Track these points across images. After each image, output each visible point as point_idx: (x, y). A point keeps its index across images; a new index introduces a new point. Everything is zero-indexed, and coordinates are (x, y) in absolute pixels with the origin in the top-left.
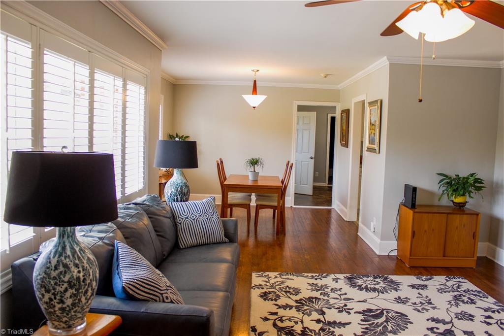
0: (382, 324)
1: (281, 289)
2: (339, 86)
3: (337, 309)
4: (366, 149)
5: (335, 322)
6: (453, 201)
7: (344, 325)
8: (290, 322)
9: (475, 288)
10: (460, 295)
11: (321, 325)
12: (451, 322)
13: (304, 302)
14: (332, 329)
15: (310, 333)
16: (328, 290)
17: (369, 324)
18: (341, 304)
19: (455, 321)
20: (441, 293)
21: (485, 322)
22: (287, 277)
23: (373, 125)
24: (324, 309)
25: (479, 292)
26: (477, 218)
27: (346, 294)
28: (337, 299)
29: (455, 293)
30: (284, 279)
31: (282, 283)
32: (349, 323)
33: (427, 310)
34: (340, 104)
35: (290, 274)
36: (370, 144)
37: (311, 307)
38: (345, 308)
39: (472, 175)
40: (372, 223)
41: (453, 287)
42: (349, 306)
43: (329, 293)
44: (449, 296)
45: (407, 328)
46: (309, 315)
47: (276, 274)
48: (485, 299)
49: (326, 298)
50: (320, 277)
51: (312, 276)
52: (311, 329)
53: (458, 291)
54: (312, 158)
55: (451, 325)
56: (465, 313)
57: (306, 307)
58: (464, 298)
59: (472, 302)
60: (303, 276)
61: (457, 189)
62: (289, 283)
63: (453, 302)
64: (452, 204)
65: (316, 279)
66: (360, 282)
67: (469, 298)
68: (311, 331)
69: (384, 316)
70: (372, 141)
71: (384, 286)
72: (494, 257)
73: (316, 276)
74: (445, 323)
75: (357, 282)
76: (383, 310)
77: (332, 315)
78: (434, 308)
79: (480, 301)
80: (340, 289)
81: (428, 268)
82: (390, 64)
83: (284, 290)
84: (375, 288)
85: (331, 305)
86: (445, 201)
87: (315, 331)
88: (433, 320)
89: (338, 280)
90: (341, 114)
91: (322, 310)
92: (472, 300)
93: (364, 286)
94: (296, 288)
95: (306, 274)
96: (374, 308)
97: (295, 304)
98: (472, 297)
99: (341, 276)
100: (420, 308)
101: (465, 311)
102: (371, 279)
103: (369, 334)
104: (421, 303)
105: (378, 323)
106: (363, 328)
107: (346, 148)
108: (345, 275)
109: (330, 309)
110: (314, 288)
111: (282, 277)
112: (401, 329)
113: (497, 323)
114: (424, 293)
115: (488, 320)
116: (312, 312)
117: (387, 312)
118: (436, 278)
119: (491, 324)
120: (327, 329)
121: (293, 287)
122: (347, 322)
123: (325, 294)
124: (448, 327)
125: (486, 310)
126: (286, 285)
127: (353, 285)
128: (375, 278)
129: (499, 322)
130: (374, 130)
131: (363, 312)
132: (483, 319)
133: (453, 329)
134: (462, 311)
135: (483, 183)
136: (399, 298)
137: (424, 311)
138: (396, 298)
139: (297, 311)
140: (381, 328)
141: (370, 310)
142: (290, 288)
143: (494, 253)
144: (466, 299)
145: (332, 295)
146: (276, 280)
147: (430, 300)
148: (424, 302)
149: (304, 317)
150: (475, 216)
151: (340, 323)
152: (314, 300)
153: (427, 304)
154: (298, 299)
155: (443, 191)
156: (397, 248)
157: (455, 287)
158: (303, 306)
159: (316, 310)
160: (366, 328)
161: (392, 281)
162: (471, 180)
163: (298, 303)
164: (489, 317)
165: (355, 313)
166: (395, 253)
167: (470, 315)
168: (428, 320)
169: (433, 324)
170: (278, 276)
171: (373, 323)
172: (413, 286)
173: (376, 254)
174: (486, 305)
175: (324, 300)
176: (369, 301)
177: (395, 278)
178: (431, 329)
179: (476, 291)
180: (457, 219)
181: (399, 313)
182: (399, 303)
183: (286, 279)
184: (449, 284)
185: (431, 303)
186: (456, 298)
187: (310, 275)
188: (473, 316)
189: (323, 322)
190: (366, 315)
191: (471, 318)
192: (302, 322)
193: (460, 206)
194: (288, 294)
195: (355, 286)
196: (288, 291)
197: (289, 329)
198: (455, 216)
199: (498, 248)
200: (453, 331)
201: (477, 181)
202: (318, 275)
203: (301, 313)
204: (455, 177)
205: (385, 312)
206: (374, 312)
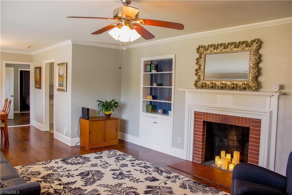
0: (91, 178)
1: (28, 174)
2: (32, 53)
3: (66, 176)
4: (57, 89)
5: (69, 183)
6: (105, 114)
7: (74, 182)
8: (45, 189)
9: (122, 153)
10: (118, 157)
11: (62, 186)
12: (120, 169)
13: (46, 177)
14: (69, 186)
15: (60, 191)
16: (56, 168)
17: (86, 179)
18: (67, 173)
19: (121, 168)
20: (110, 158)
21: (132, 166)
22: (28, 167)
23: (61, 76)
24: (59, 178)
25: (124, 154)
26: (117, 121)
27: (66, 168)
28: (63, 171)
29: (116, 157)
30: (26, 168)
31: (27, 170)
32: (76, 181)
33: (108, 167)
34: (33, 63)
35: (29, 165)
36: (59, 86)
37: (51, 179)
38: (70, 175)
39: (113, 100)
40: (64, 130)
41: (113, 155)
42: (71, 173)
43: (57, 170)
44: (114, 159)
45: (103, 176)
46: (53, 183)
47: (20, 166)
48: (128, 157)
49: (57, 172)
50: (47, 163)
51: (42, 163)
52: (58, 189)
53: (116, 156)
54: (12, 96)
55: (120, 170)
56: (123, 164)
57: (49, 180)
58: (120, 158)
59: (124, 159)
60: (37, 164)
61: (108, 107)
62: (30, 170)
63: (116, 161)
64: (104, 115)
65: (46, 164)
66: (70, 161)
67: (122, 158)
68: (59, 190)
69: (91, 174)
70: (61, 85)
71: (82, 160)
72: (124, 138)
73: (44, 163)
74: (118, 170)
75: (68, 162)
76: (88, 171)
77: (65, 180)
78: (110, 165)
79: (127, 158)
80: (62, 167)
81: (98, 149)
82: (73, 44)
83: (30, 174)
84: (78, 162)
85: (61, 175)
86: (101, 114)
87: (61, 189)
88: (113, 170)
89: (58, 162)
90: (35, 70)
91: (58, 179)
92: (123, 158)
93: (72, 162)
94: (37, 172)
95: (38, 163)
96: (84, 171)
97: (41, 180)
98: (123, 157)
99: (58, 160)
100: (104, 167)
101: (123, 163)
102: (74, 158)
103: (88, 183)
104: (103, 164)
105: (89, 178)
106: (84, 182)
107: (40, 90)
108: (60, 159)
109: (62, 177)
110: (47, 169)
111: (25, 167)
112: (101, 177)
113: (137, 165)
114: (102, 159)
115: (133, 165)
116: (54, 181)
117: (91, 172)
118: (104, 152)
119: (135, 166)
120: (67, 187)
121: (35, 171)
122: (74, 181)
123: (55, 171)
124: (120, 171)
125: (131, 161)
126: (30, 171)
127: (68, 163)
128: (76, 158)
129: (137, 164)
130: (62, 79)
131: (80, 175)
132: (131, 165)
133: (122, 172)
134: (122, 164)
135: (118, 104)
136: (93, 164)
137: (107, 167)
138: (91, 165)
139: (45, 182)
140: (92, 179)
141: (83, 173)
142: (33, 172)
143: (123, 136)
144: (121, 159)
145: (59, 170)
146: (22, 170)
147: (106, 162)
148: (104, 164)
149: (51, 184)
150: (116, 120)
151: (71, 182)
152: (51, 175)
153: (106, 164)
154: (42, 177)
155: (100, 109)
156: (80, 141)
157: (114, 154)
158: (47, 179)
159: (56, 180)
160: (85, 181)
161: (85, 158)
162: (113, 103)
163: (43, 178)
164: (133, 163)
165: (76, 176)
166: (79, 144)
167: (126, 164)
168: (110, 171)
169: (113, 172)
170: (22, 167)
171: (87, 178)
172: (96, 158)
173: (69, 146)
174: (130, 159)
175: (56, 174)
176: (79, 169)
177: (86, 156)
178: (114, 174)
179: (123, 154)
180: (109, 122)
181: (97, 171)
182: (94, 166)
183: (28, 168)
184: (111, 153)
185: (108, 164)
186: (117, 159)
187: (40, 163)
188: (127, 165)
189: (63, 184)
190: (82, 176)
191: (126, 165)
192: (52, 187)
193: (108, 116)
194: (34, 175)
195: (68, 164)
196: (33, 174)
197: (47, 192)
198: (108, 121)
199: (125, 134)
200: (122, 173)
201: (116, 103)
202: (45, 162)
203: (48, 183)
204: (105, 102)
205: (89, 172)
206: (85, 173)
